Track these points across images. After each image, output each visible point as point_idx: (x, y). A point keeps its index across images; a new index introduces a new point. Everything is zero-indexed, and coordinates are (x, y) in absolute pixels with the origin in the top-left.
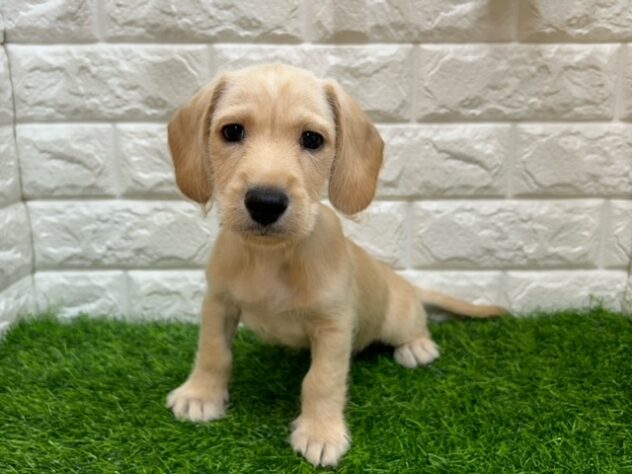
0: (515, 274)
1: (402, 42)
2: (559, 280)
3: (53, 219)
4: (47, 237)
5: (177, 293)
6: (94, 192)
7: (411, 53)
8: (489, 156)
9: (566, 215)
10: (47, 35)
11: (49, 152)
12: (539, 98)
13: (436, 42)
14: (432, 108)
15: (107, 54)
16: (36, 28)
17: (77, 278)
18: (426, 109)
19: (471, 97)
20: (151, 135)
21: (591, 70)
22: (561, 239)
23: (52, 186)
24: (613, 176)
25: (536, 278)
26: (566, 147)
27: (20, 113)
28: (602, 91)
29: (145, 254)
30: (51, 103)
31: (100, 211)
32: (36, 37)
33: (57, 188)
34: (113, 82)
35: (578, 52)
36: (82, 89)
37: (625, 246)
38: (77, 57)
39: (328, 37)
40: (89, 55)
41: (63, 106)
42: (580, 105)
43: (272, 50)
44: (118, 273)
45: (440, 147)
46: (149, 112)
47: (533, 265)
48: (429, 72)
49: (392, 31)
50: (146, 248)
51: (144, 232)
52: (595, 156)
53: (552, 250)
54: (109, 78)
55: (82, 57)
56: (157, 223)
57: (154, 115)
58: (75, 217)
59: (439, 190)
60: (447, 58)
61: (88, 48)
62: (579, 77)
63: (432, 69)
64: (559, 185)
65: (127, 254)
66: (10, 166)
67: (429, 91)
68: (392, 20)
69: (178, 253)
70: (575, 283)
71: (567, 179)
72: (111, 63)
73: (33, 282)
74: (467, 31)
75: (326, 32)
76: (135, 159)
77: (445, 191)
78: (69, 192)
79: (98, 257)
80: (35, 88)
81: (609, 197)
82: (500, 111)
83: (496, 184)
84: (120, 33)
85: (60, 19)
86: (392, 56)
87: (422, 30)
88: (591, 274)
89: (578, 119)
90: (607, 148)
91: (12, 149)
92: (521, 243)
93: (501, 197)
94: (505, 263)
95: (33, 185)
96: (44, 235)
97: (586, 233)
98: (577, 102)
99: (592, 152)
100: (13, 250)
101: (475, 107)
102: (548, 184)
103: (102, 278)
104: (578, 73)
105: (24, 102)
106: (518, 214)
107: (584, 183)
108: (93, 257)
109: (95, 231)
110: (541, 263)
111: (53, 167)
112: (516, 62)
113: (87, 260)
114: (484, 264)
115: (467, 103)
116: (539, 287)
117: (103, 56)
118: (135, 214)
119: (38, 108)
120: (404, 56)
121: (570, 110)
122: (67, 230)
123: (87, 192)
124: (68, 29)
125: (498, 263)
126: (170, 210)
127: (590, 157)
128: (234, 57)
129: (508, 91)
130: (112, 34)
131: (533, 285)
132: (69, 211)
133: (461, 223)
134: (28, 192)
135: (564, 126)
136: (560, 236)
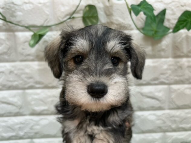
2: (183, 135)
3: (4, 124)
6: (19, 114)
8: (160, 97)
9: (186, 115)
12: (178, 77)
20: (38, 94)
23: (3, 113)
25: (175, 135)
26: (186, 93)
29: (38, 134)
31: (21, 120)
33: (5, 114)
34: (23, 76)
36: (11, 79)
38: (8, 68)
40: (13, 67)
41: (5, 85)
44: (29, 140)
45: (143, 94)
46: (38, 86)
47: (174, 130)
51: (38, 127)
53: (181, 126)
54: (21, 75)
55: (11, 68)
56: (42, 124)
58: (12, 123)
61: (13, 64)
65: (32, 134)
70: (188, 136)
71: (186, 103)
72: (22, 69)
78: (9, 114)
79: (22, 136)
82: (164, 82)
83: (162, 105)
84: (25, 58)
92: (170, 124)
101: (155, 81)
102: (180, 105)
106: (170, 115)
109: (20, 128)
110: (177, 130)
111: (3, 107)
112: (170, 65)
114: (158, 131)
115: (153, 79)
116: (176, 138)
117: (19, 67)
118: (34, 120)
121: (188, 81)
122: (9, 127)
126: (47, 119)
129: (167, 75)
130: (22, 59)
131: (174, 137)
132: (9, 121)
135: (186, 86)
136: (185, 121)
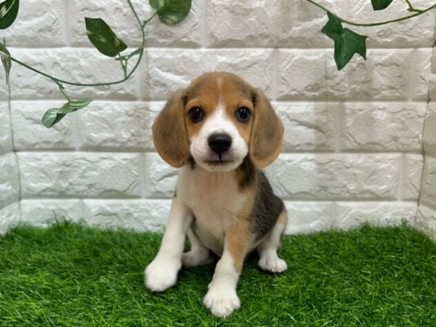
0: (341, 203)
1: (267, 47)
2: (371, 208)
3: (33, 164)
4: (29, 176)
5: (115, 214)
6: (61, 146)
7: (272, 55)
8: (324, 124)
9: (375, 164)
10: (32, 41)
11: (32, 119)
12: (358, 85)
13: (289, 47)
14: (286, 91)
15: (72, 54)
16: (25, 37)
17: (49, 204)
18: (282, 91)
19: (313, 84)
20: (100, 109)
21: (393, 66)
22: (372, 180)
23: (34, 142)
24: (408, 137)
25: (356, 207)
26: (376, 118)
27: (13, 93)
28: (400, 80)
29: (94, 187)
30: (34, 86)
31: (64, 159)
32: (25, 43)
33: (37, 143)
34: (76, 72)
35: (384, 54)
37: (416, 185)
38: (52, 56)
39: (218, 43)
40: (59, 55)
41: (42, 89)
42: (386, 90)
43: (181, 52)
44: (77, 200)
45: (292, 117)
46: (99, 93)
47: (354, 198)
48: (285, 67)
49: (260, 39)
50: (95, 183)
51: (94, 173)
52: (396, 124)
53: (366, 187)
54: (72, 70)
55: (55, 56)
56: (103, 167)
57: (101, 94)
58: (48, 162)
59: (291, 146)
60: (296, 58)
61: (59, 50)
62: (385, 70)
63: (287, 65)
64: (371, 143)
65: (82, 188)
66: (6, 128)
67: (284, 80)
68: (260, 32)
69: (117, 187)
70: (382, 210)
71: (376, 140)
72: (74, 60)
73: (20, 206)
74: (310, 40)
75: (217, 40)
76: (89, 124)
77: (295, 147)
78: (45, 146)
79: (63, 190)
80: (24, 76)
81: (404, 152)
82: (332, 94)
83: (329, 143)
84: (80, 40)
85: (41, 30)
86: (260, 56)
87: (280, 39)
88: (392, 204)
89: (383, 99)
90: (404, 119)
91: (7, 116)
92: (345, 182)
93: (333, 151)
94: (335, 196)
95: (20, 141)
96: (28, 174)
97: (389, 176)
98: (384, 88)
99: (393, 121)
100: (6, 184)
101: (315, 91)
102: (363, 143)
103: (66, 204)
104: (384, 68)
105: (16, 85)
106: (344, 163)
107: (389, 142)
108: (60, 190)
109: (61, 172)
110: (359, 196)
111: (35, 129)
113: (56, 191)
114: (320, 197)
115: (310, 88)
116: (358, 212)
117: (69, 55)
118: (88, 161)
119: (25, 90)
120: (268, 56)
121: (379, 93)
122: (43, 171)
123: (56, 146)
124: (46, 37)
125: (330, 196)
126: (112, 159)
127: (392, 125)
128: (155, 56)
129: (337, 80)
130: (75, 41)
131: (354, 211)
132: (44, 159)
133: (305, 168)
134: (17, 145)
135: (375, 104)
136: (373, 178)
